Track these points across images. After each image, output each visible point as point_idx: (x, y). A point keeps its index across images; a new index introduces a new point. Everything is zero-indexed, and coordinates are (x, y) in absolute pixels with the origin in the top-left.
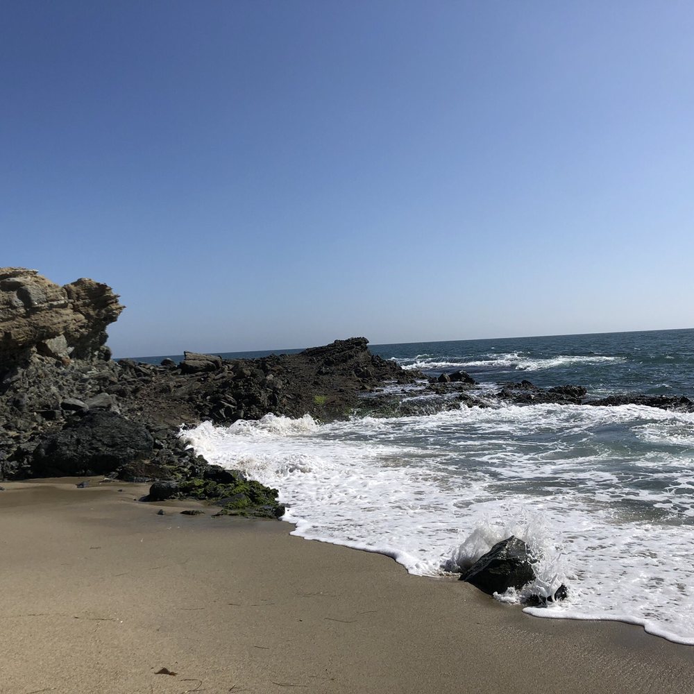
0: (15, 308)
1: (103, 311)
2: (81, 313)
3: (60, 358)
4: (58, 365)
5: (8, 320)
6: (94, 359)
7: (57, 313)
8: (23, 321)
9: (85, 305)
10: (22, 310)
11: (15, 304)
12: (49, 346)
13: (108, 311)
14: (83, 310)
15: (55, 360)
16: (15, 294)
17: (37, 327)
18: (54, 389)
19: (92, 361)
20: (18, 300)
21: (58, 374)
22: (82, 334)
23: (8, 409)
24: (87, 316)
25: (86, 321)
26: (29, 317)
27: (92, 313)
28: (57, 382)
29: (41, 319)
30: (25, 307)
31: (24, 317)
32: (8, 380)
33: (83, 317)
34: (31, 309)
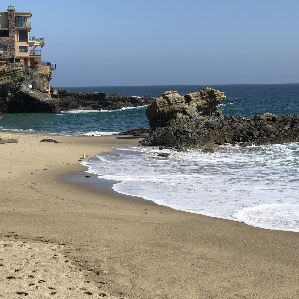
0: (165, 104)
1: (213, 99)
2: (205, 100)
3: (191, 116)
4: (190, 118)
5: (164, 107)
6: (213, 115)
7: (178, 104)
8: (167, 107)
9: (206, 97)
10: (167, 104)
11: (165, 103)
12: (187, 112)
13: (214, 99)
14: (206, 99)
15: (189, 117)
16: (166, 100)
17: (171, 109)
18: (185, 125)
19: (212, 116)
20: (166, 101)
21: (189, 121)
22: (205, 107)
23: (165, 131)
24: (207, 101)
25: (207, 103)
26: (169, 106)
27: (209, 100)
28: (187, 124)
29: (172, 107)
30: (168, 103)
31: (168, 106)
32: (166, 123)
33: (205, 101)
34: (170, 104)
